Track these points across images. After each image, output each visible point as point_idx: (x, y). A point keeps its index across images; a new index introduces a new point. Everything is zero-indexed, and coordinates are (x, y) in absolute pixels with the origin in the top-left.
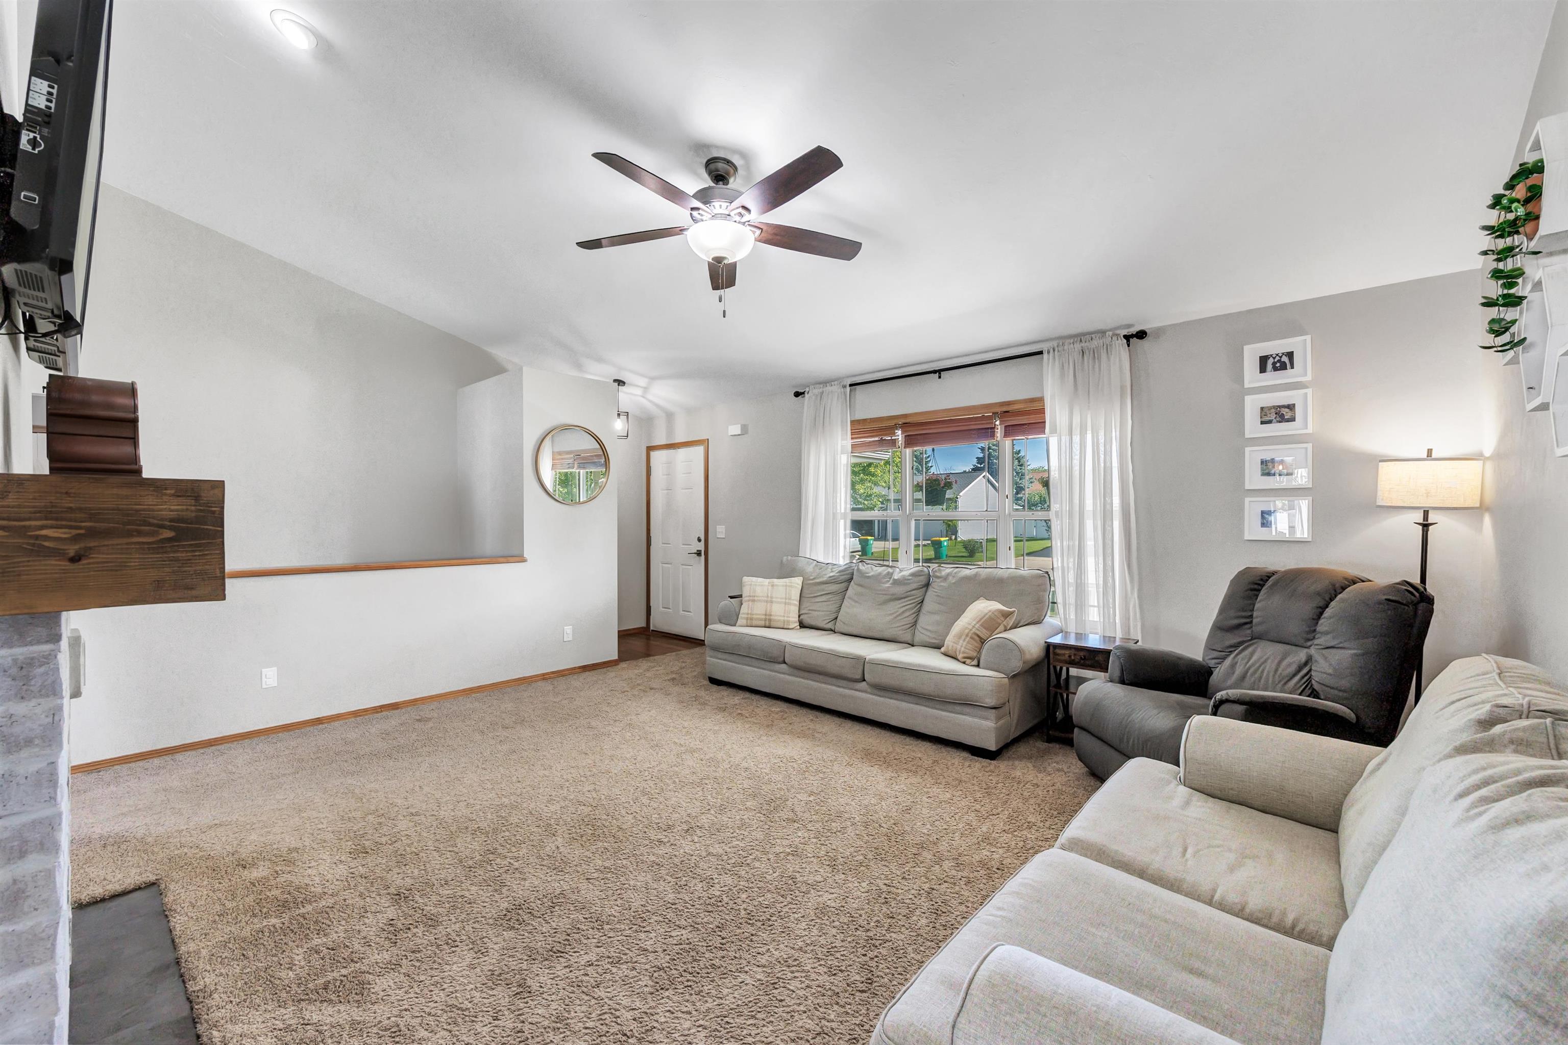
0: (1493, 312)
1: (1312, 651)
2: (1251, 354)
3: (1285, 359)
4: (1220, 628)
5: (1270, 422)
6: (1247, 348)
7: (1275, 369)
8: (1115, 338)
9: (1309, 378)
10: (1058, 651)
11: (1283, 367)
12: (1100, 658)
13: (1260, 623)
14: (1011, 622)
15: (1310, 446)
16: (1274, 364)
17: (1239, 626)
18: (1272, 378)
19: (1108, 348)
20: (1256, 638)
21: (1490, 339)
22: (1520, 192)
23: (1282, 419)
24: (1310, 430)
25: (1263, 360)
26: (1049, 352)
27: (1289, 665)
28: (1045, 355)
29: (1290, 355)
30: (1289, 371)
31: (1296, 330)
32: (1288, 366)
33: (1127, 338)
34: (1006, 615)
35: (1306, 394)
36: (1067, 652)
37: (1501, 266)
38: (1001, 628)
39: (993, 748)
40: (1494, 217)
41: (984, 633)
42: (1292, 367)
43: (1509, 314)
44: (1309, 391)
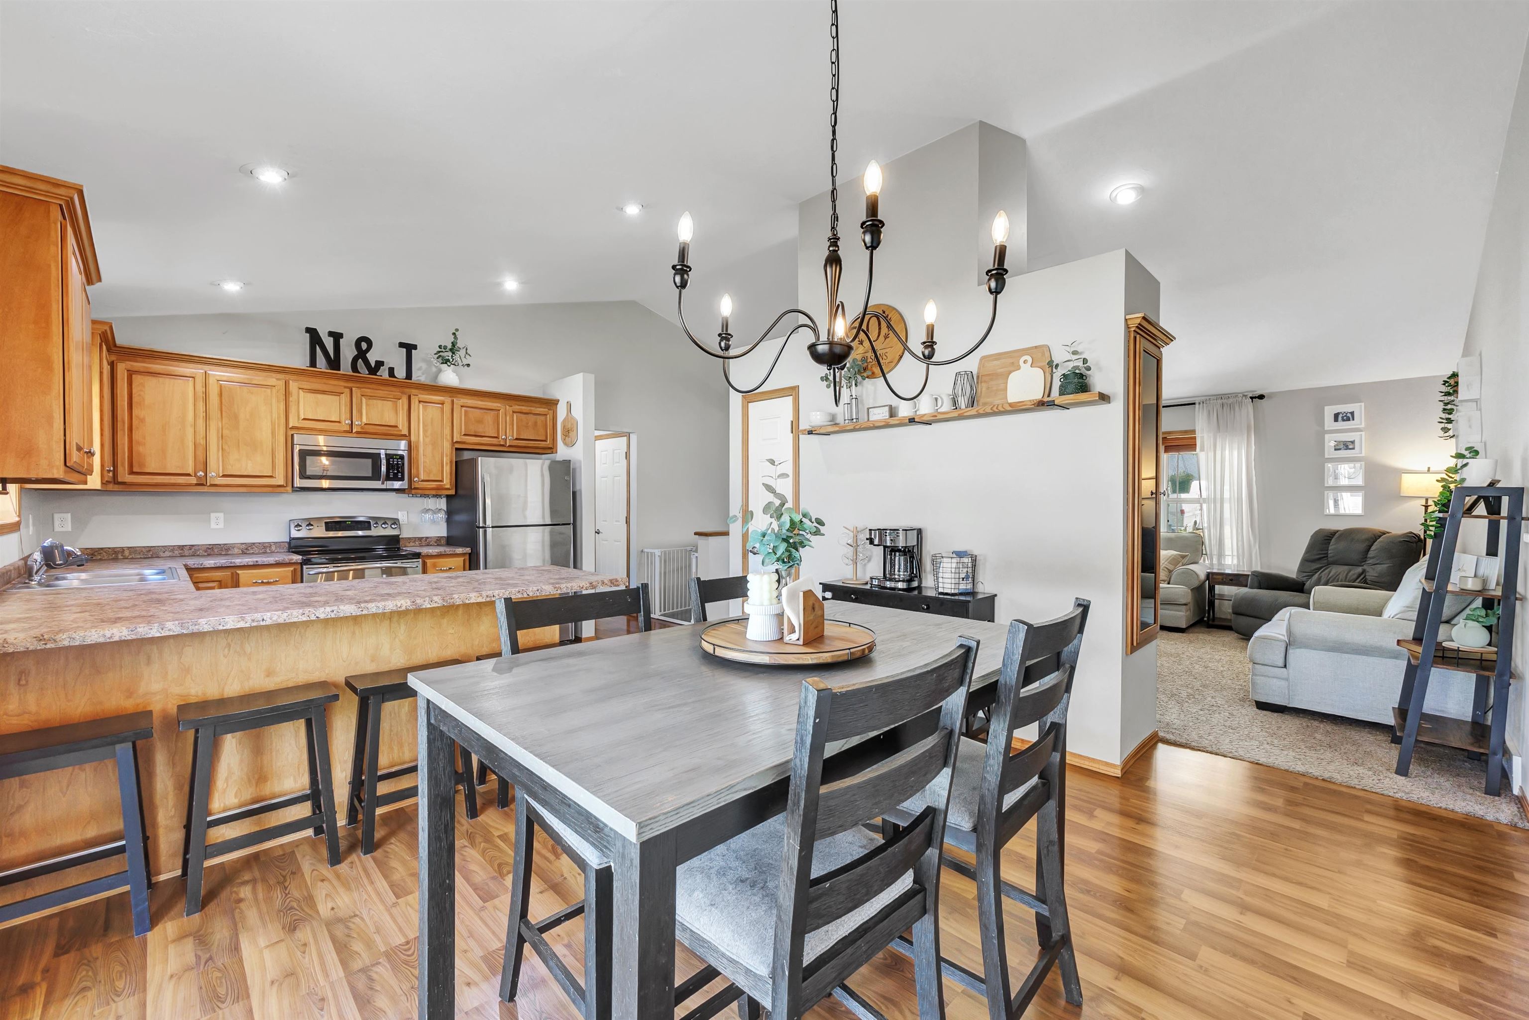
0: (1442, 425)
1: (1365, 567)
2: (1329, 411)
3: (1349, 415)
4: (1305, 561)
5: (1340, 449)
6: (1326, 408)
7: (1343, 420)
8: (1244, 398)
9: (1363, 426)
10: (1215, 576)
11: (1348, 419)
12: (1242, 579)
13: (1331, 557)
14: (1185, 561)
15: (1363, 463)
16: (1343, 417)
17: (1320, 559)
18: (1341, 425)
19: (1240, 404)
20: (1329, 564)
21: (1442, 433)
22: (1452, 381)
23: (1347, 448)
24: (1363, 455)
25: (1336, 417)
26: (1199, 403)
27: (1354, 574)
28: (1197, 406)
29: (1352, 413)
30: (1351, 422)
31: (1355, 400)
32: (1351, 419)
33: (1252, 398)
34: (1183, 557)
35: (1361, 435)
36: (1220, 577)
37: (1446, 407)
38: (1181, 564)
39: (1184, 626)
40: (1444, 389)
41: (1171, 567)
42: (1353, 420)
43: (1449, 426)
44: (1363, 433)
